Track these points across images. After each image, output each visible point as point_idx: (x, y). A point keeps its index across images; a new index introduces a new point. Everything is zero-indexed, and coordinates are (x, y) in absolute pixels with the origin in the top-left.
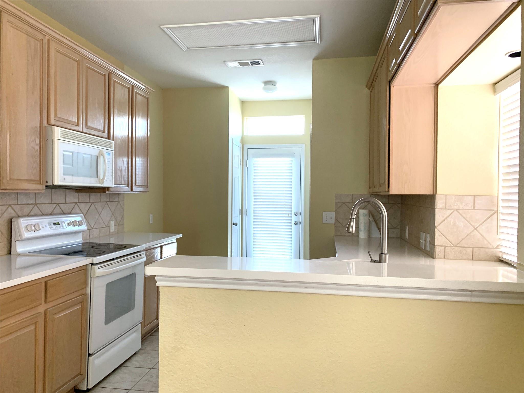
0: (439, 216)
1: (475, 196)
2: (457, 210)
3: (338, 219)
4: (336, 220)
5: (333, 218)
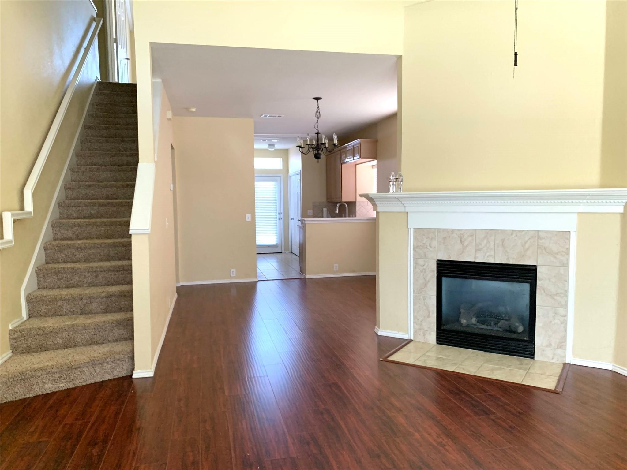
0: (357, 208)
2: (363, 206)
5: (312, 212)
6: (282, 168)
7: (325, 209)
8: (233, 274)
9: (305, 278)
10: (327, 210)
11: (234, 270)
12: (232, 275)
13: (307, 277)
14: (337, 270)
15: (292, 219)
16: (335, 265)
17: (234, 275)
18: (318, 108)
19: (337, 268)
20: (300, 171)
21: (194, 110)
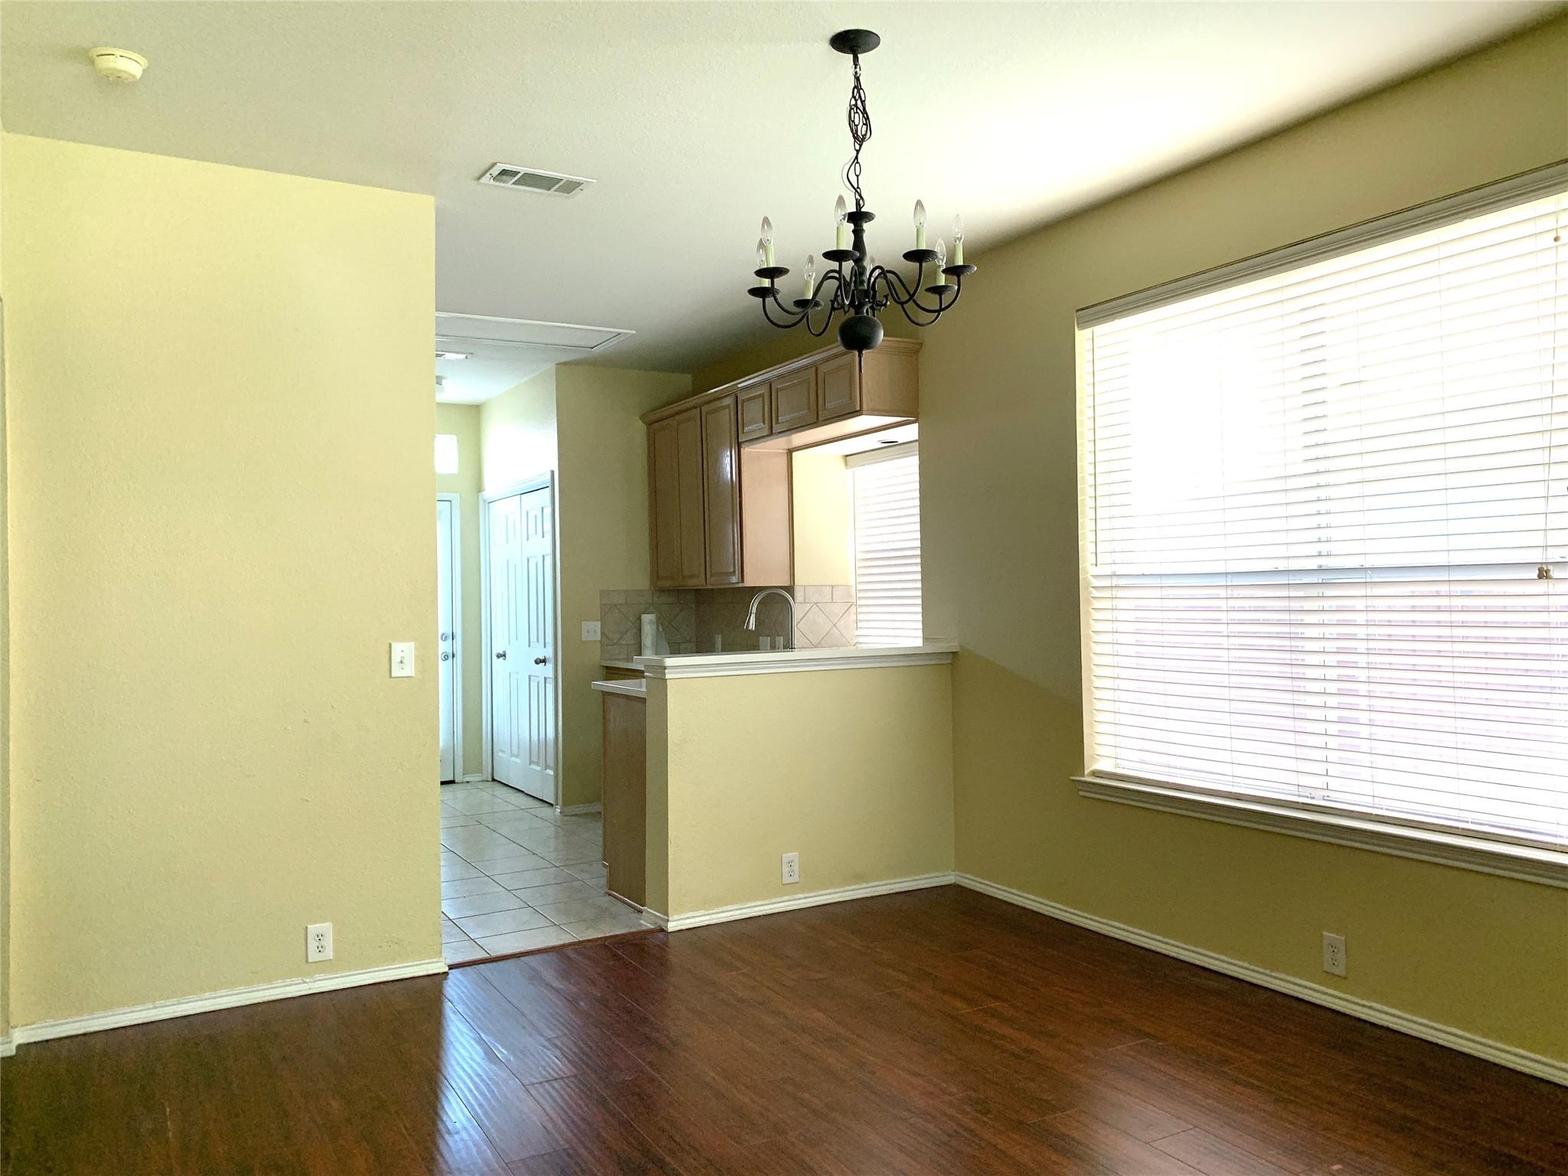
0: (798, 611)
1: (832, 586)
2: (816, 603)
3: (606, 632)
4: (602, 634)
5: (599, 631)
6: (456, 472)
7: (648, 619)
8: (320, 949)
9: (662, 930)
10: (658, 619)
11: (326, 927)
12: (313, 956)
13: (672, 926)
14: (795, 878)
15: (499, 656)
16: (788, 856)
17: (329, 954)
18: (858, 87)
19: (796, 868)
20: (553, 472)
21: (130, 64)
